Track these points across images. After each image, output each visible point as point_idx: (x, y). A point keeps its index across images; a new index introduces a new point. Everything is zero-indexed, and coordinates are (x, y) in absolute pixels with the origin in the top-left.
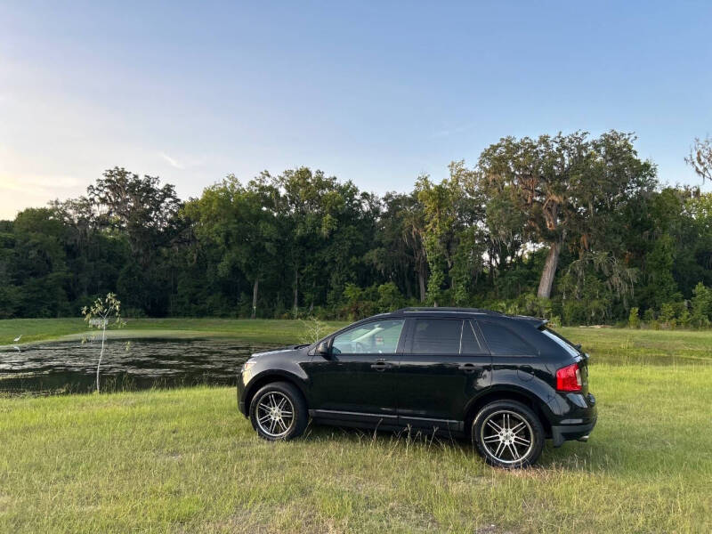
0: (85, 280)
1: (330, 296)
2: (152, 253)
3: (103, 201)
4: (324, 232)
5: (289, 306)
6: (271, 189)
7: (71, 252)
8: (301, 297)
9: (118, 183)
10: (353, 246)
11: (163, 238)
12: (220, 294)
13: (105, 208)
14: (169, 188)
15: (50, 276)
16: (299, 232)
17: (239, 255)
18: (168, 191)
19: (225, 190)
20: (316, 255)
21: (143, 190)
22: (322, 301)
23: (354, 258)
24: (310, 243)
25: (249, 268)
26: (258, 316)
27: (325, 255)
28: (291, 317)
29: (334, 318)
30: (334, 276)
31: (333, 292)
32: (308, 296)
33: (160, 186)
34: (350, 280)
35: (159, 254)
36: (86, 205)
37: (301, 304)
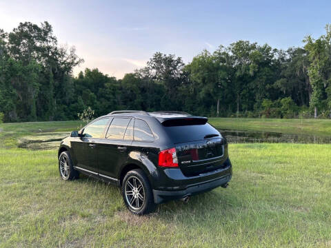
0: (149, 102)
1: (255, 105)
2: (174, 89)
3: (153, 68)
4: (251, 73)
5: (234, 111)
6: (224, 53)
7: (143, 90)
8: (240, 106)
9: (158, 59)
10: (268, 79)
11: (178, 82)
12: (203, 106)
13: (154, 71)
14: (179, 59)
15: (135, 101)
16: (238, 74)
17: (210, 87)
18: (179, 61)
19: (203, 57)
20: (248, 85)
21: (169, 61)
22: (251, 109)
23: (268, 85)
24: (244, 79)
25: (214, 93)
26: (220, 116)
27: (252, 85)
28: (235, 116)
29: (257, 117)
30: (258, 96)
31: (257, 104)
32: (244, 106)
33: (175, 59)
34: (266, 97)
35: (177, 89)
36: (147, 70)
37: (241, 110)
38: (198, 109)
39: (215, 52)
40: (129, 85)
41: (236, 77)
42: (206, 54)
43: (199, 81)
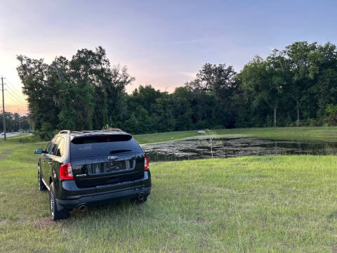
0: (200, 114)
1: (318, 113)
2: (226, 99)
3: (203, 79)
4: (311, 76)
5: (294, 119)
7: (194, 103)
8: (301, 114)
9: (208, 70)
10: (332, 82)
11: (229, 92)
12: (258, 116)
13: (205, 82)
14: (230, 68)
15: (186, 114)
16: (295, 78)
17: (264, 95)
18: (230, 70)
19: (255, 64)
20: (309, 90)
21: (219, 71)
22: (314, 116)
23: (333, 88)
24: (304, 84)
25: (270, 101)
26: (278, 125)
27: (313, 89)
28: (295, 125)
29: (321, 125)
30: (321, 101)
31: (320, 110)
32: (305, 113)
33: (226, 68)
34: (331, 102)
35: (228, 99)
36: (197, 81)
37: (302, 118)
38: (253, 119)
39: (269, 57)
40: (179, 99)
41: (294, 82)
42: (258, 60)
43: (251, 89)
